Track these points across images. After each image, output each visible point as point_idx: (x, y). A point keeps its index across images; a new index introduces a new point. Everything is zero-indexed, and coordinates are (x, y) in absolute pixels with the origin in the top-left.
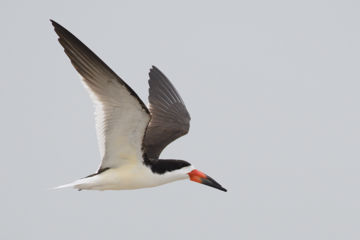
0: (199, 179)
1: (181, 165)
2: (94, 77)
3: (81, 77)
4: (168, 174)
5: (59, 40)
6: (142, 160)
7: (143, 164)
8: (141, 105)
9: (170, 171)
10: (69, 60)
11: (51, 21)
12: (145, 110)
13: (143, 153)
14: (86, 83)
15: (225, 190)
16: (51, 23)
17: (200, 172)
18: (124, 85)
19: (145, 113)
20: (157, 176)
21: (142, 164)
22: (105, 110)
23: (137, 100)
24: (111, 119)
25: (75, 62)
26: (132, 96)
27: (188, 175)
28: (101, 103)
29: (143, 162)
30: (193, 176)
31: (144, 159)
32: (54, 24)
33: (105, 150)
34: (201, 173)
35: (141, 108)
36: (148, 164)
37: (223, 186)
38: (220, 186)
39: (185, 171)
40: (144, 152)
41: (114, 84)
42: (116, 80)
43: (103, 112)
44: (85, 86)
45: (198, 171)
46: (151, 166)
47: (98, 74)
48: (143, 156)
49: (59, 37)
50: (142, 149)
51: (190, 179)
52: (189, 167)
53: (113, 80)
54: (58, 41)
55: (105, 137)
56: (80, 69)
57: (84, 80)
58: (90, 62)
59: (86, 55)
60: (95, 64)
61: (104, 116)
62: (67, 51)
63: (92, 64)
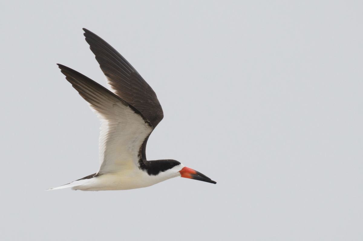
0: (189, 175)
1: (172, 164)
2: (100, 103)
3: (88, 104)
4: (162, 174)
5: (66, 78)
6: (139, 165)
7: (140, 169)
8: (144, 120)
9: (163, 171)
10: (77, 92)
11: (58, 64)
12: (148, 124)
13: (139, 159)
14: (93, 108)
15: (215, 183)
16: (58, 66)
17: (189, 169)
18: (128, 106)
19: (148, 126)
20: (153, 177)
21: (138, 169)
22: (110, 125)
23: (140, 116)
24: (114, 132)
25: (82, 93)
26: (136, 114)
27: (179, 173)
28: (107, 121)
29: (139, 167)
30: (185, 173)
31: (140, 164)
32: (61, 66)
33: (104, 157)
34: (191, 169)
35: (144, 122)
36: (144, 168)
37: (212, 179)
38: (210, 179)
39: (176, 170)
40: (141, 157)
41: (119, 106)
42: (121, 103)
43: (108, 127)
44: (93, 110)
45: (188, 168)
46: (147, 170)
47: (104, 100)
48: (139, 162)
49: (66, 77)
50: (139, 155)
51: (181, 176)
52: (180, 165)
53: (118, 104)
54: (66, 80)
55: (105, 147)
56: (87, 98)
57: (91, 106)
58: (96, 92)
59: (92, 87)
60: (101, 93)
61: (108, 130)
62: (75, 86)
63: (98, 93)
